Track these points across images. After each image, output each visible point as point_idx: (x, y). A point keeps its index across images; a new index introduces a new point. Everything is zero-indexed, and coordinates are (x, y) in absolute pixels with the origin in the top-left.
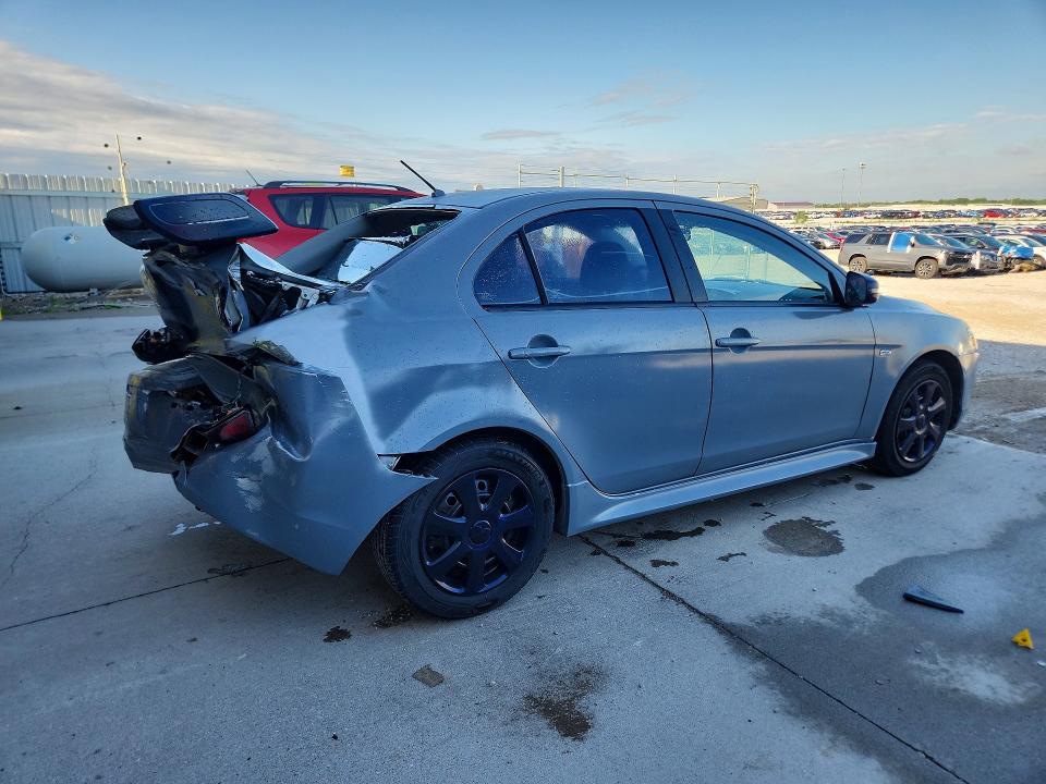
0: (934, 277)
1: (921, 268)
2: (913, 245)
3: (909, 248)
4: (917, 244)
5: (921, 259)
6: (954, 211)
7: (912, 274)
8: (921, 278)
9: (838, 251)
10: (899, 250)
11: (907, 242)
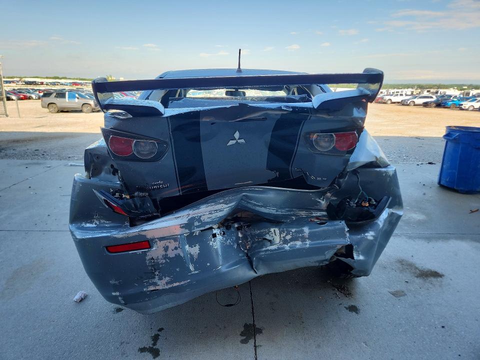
0: (91, 112)
1: (85, 109)
2: (78, 98)
3: (76, 100)
4: (80, 98)
5: (84, 104)
6: (59, 83)
7: (81, 111)
8: (86, 113)
9: (40, 100)
10: (72, 100)
11: (74, 97)
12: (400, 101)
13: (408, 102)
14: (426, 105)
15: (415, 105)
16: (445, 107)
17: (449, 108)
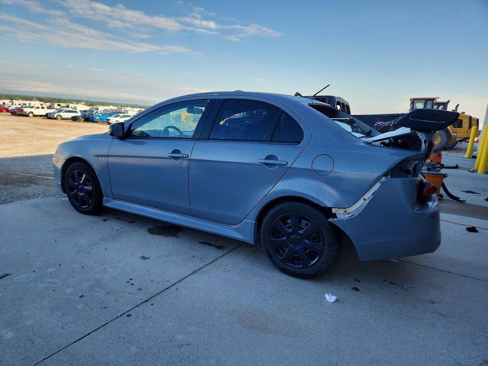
12: (45, 114)
13: (55, 116)
14: (75, 119)
15: (62, 119)
16: (93, 121)
17: (97, 122)
